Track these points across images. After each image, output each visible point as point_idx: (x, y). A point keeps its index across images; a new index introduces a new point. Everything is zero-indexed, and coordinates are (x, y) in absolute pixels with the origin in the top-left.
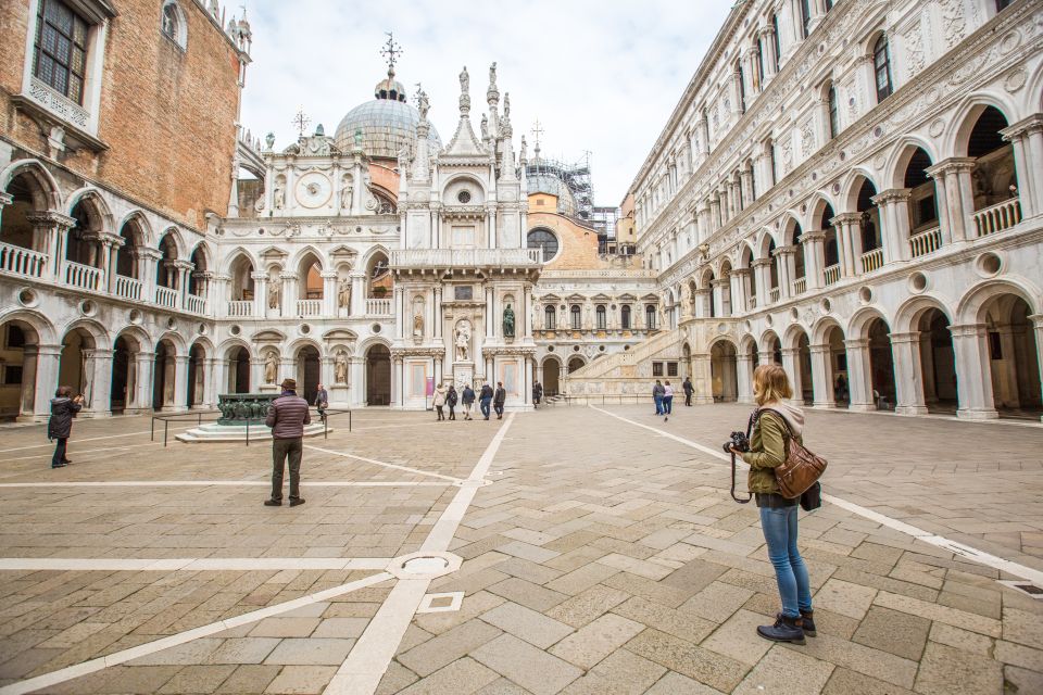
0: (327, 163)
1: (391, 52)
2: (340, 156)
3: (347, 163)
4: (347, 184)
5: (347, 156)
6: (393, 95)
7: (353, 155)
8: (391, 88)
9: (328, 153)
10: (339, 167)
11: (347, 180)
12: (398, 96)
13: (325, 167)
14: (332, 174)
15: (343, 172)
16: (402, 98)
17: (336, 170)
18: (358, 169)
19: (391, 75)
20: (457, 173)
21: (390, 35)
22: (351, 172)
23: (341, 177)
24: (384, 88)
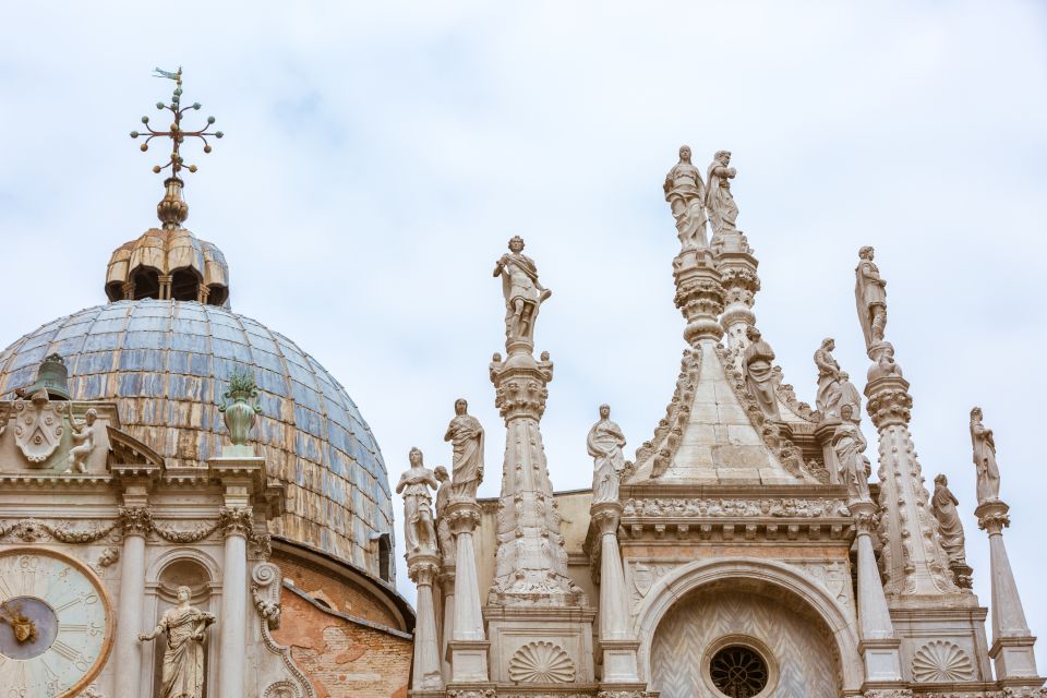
0: (90, 513)
1: (176, 135)
2: (158, 485)
3: (185, 514)
4: (184, 607)
5: (187, 487)
6: (186, 284)
7: (216, 482)
8: (178, 260)
9: (95, 469)
10: (147, 527)
11: (184, 592)
12: (203, 289)
13: (81, 529)
14: (111, 562)
15: (163, 555)
16: (218, 295)
17: (135, 544)
18: (237, 545)
19: (172, 213)
20: (706, 563)
21: (177, 77)
22: (206, 553)
23: (153, 578)
24: (153, 259)
